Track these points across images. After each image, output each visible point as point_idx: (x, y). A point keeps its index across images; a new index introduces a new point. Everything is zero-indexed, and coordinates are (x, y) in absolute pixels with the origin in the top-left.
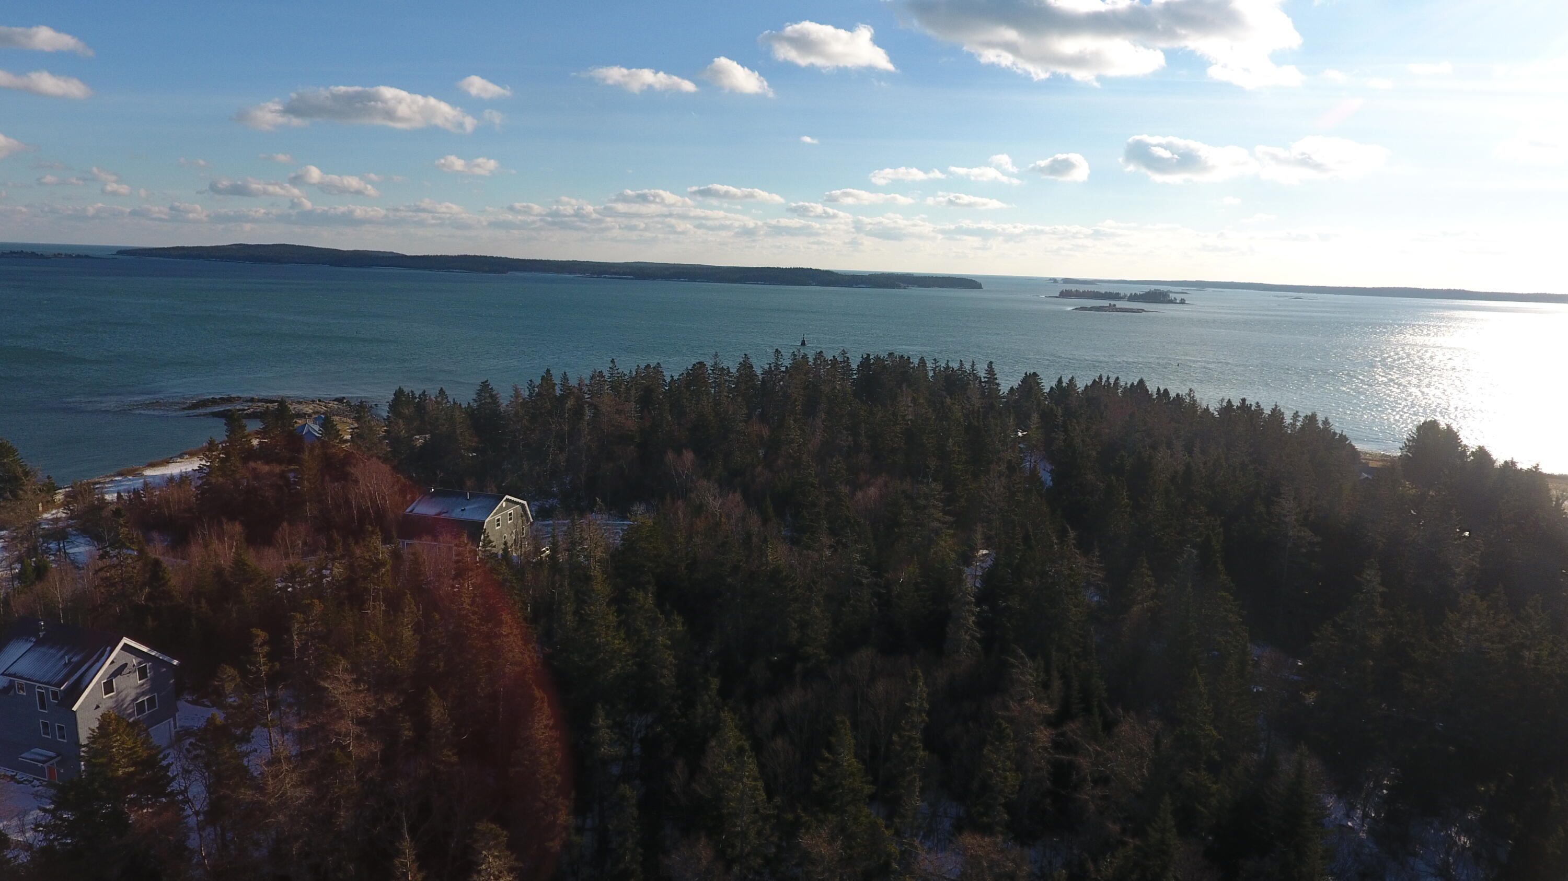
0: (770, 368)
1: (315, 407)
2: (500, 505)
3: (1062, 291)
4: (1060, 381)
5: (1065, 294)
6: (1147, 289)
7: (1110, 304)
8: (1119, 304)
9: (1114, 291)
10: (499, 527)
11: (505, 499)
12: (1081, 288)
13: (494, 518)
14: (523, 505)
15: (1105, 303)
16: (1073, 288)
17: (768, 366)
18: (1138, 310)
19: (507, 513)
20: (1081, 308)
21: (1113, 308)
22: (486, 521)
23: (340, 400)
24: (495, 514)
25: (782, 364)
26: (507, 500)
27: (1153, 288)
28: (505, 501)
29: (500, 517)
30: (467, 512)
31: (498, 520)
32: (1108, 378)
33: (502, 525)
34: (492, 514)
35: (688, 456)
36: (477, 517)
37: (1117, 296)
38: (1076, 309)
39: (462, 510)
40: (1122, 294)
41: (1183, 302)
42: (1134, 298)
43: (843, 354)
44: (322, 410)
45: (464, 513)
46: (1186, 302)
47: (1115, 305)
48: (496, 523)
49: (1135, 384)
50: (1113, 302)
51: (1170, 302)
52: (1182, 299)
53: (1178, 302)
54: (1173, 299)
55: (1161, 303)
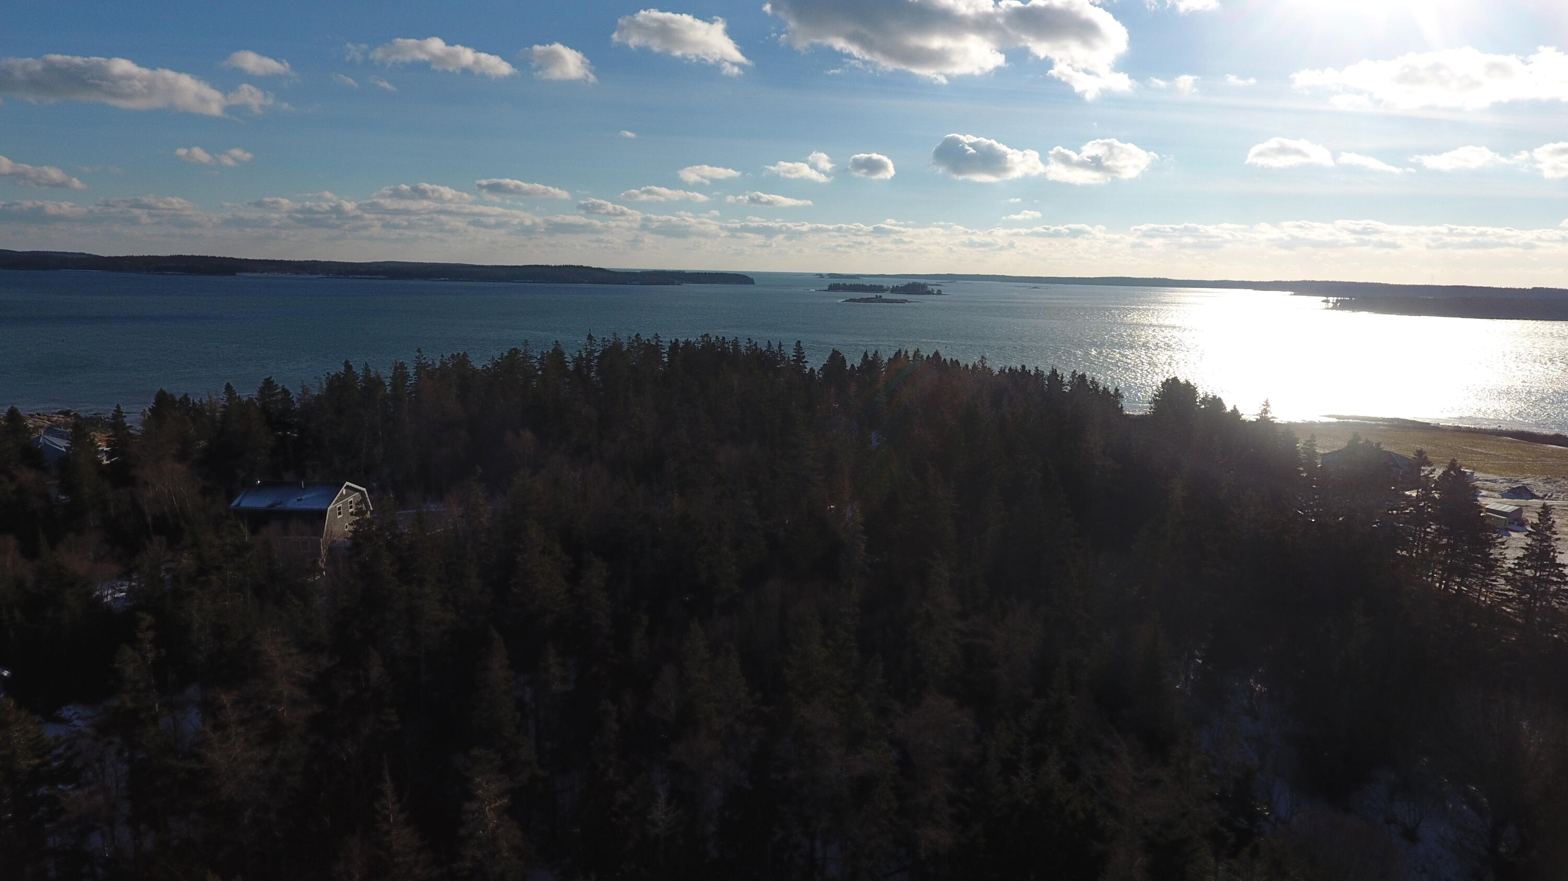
0: (580, 355)
1: (36, 422)
2: (341, 492)
3: (831, 285)
4: (866, 355)
5: (833, 288)
6: (905, 282)
7: (877, 296)
8: (885, 296)
9: (878, 284)
10: (340, 516)
11: (345, 485)
12: (848, 282)
13: (336, 507)
14: (362, 492)
15: (872, 295)
16: (841, 282)
17: (578, 353)
18: (902, 300)
19: (347, 500)
20: (850, 299)
21: (879, 300)
22: (329, 509)
23: (66, 413)
24: (337, 502)
25: (595, 349)
26: (348, 487)
27: (911, 281)
28: (345, 488)
29: (341, 505)
30: (306, 501)
31: (339, 508)
32: (906, 352)
33: (344, 514)
34: (334, 502)
35: (528, 435)
36: (316, 506)
37: (880, 289)
38: (846, 301)
39: (298, 500)
40: (885, 287)
41: (939, 292)
42: (896, 290)
43: (655, 338)
44: (46, 425)
45: (301, 502)
46: (942, 293)
47: (881, 297)
48: (338, 512)
49: (931, 356)
50: (879, 295)
51: (929, 293)
52: (938, 290)
53: (935, 293)
54: (931, 290)
55: (921, 294)
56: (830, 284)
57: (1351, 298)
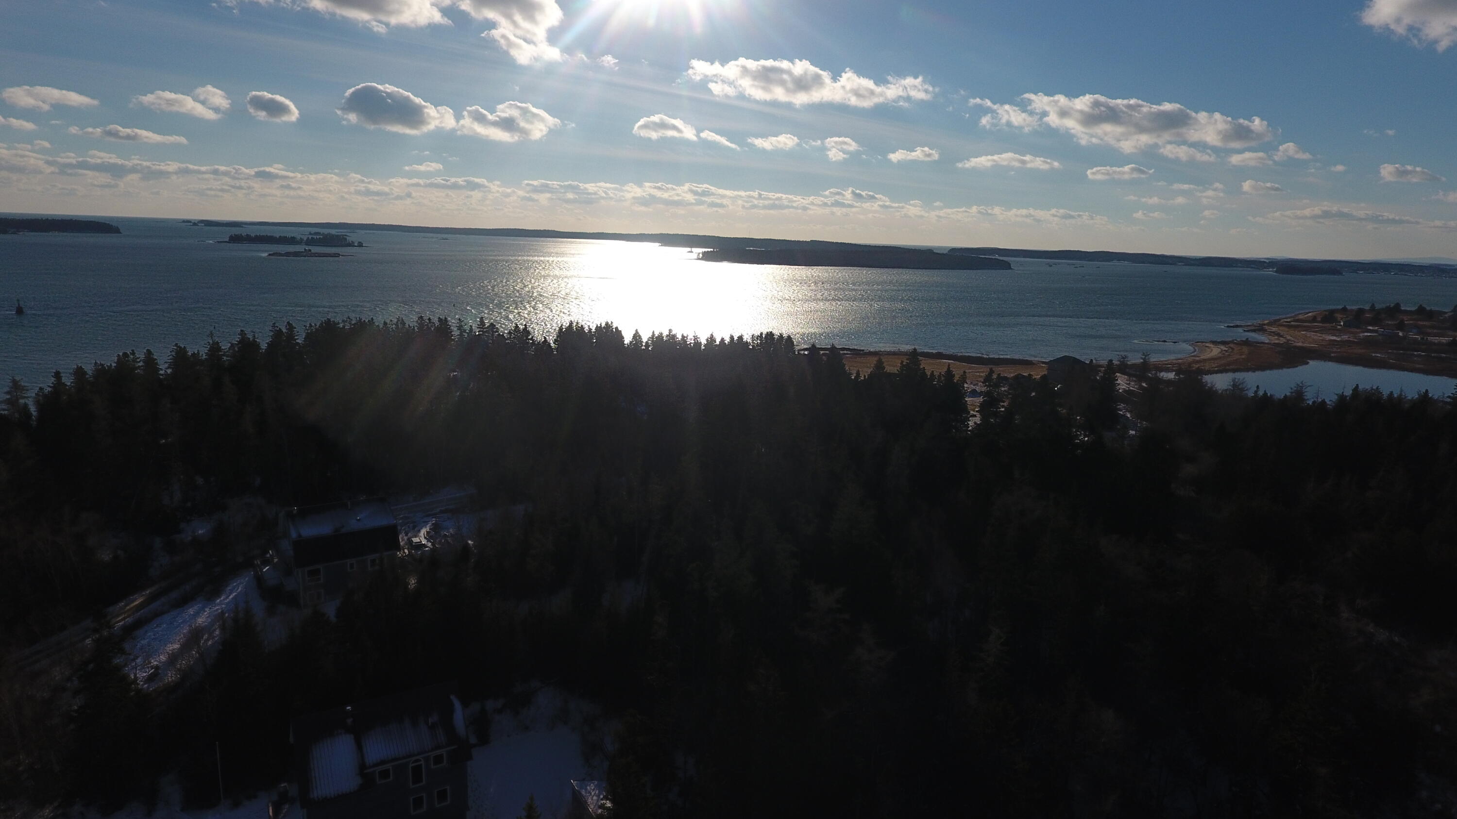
5: (235, 239)
7: (304, 249)
9: (289, 235)
18: (334, 254)
20: (275, 253)
21: (310, 254)
37: (292, 241)
38: (270, 255)
41: (360, 245)
46: (364, 245)
47: (310, 250)
51: (351, 245)
52: (359, 242)
53: (356, 245)
54: (350, 242)
55: (342, 246)
56: (231, 234)
57: (714, 249)
